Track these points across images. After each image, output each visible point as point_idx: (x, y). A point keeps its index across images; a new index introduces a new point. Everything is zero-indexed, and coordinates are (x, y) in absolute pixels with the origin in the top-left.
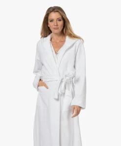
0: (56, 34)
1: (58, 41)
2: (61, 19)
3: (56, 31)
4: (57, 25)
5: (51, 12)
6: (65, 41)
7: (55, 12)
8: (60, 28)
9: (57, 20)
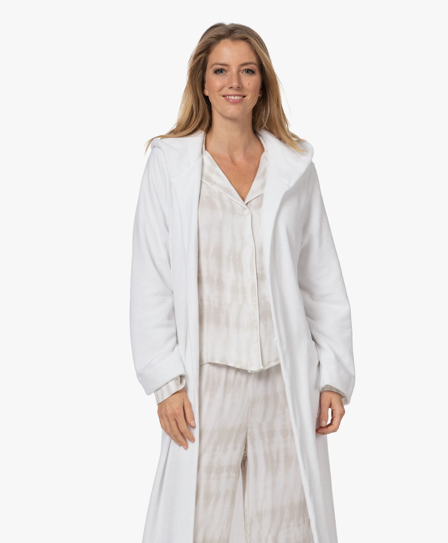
9: (239, 71)
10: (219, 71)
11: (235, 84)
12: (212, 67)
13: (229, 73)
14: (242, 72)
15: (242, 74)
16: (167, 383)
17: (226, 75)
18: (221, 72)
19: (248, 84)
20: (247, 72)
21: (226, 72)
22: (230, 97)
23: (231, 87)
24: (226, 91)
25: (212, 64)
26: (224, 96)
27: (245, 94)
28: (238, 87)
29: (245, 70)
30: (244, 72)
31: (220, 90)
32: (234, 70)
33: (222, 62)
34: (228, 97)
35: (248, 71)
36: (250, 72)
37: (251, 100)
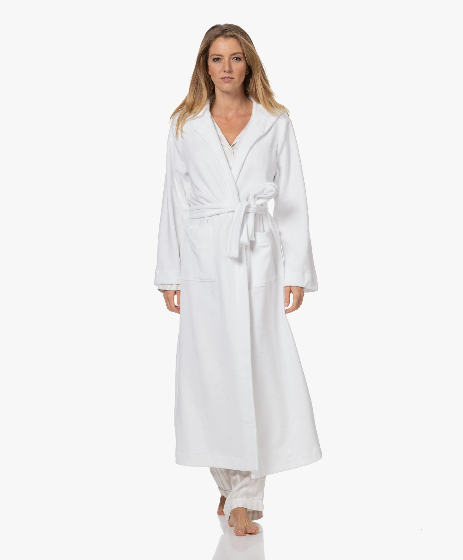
0: (227, 93)
1: (230, 115)
2: (240, 56)
3: (227, 86)
4: (230, 71)
5: (217, 36)
6: (250, 114)
7: (226, 37)
8: (236, 79)
9: (230, 59)
10: (216, 60)
11: (227, 69)
13: (223, 60)
14: (233, 60)
16: (172, 284)
17: (221, 62)
18: (218, 60)
19: (235, 69)
20: (236, 59)
21: (221, 60)
23: (225, 71)
25: (211, 55)
28: (229, 71)
29: (235, 58)
30: (234, 59)
32: (226, 59)
33: (218, 53)
36: (238, 59)
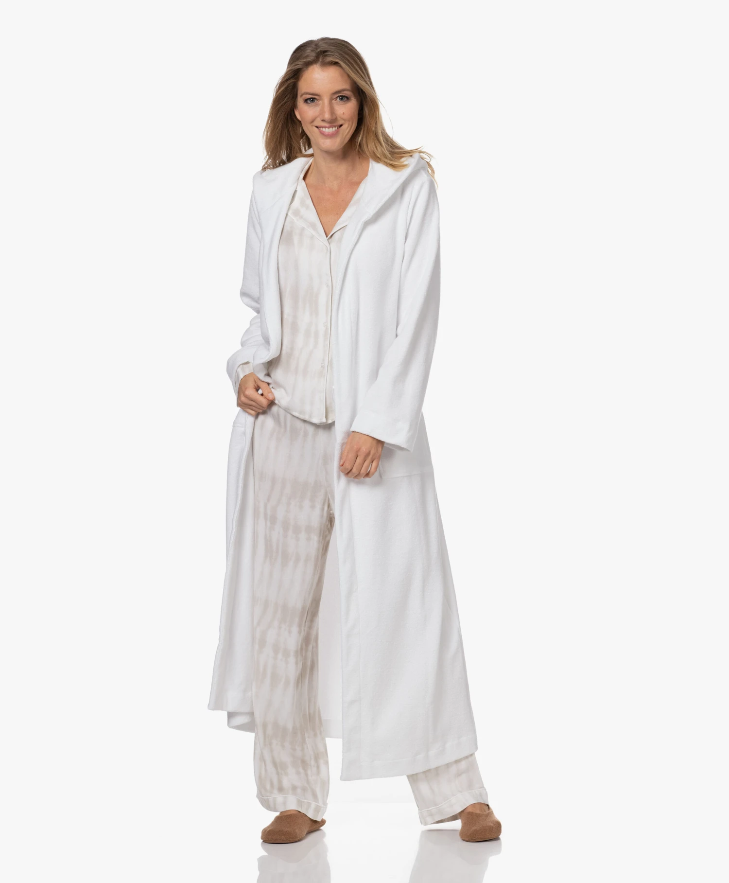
1: (336, 184)
2: (348, 94)
10: (309, 101)
11: (328, 115)
12: (302, 96)
13: (320, 103)
14: (336, 100)
15: (335, 102)
17: (317, 104)
19: (342, 113)
21: (317, 101)
22: (324, 129)
24: (318, 122)
25: (303, 92)
26: (317, 127)
27: (341, 123)
28: (332, 118)
29: (339, 97)
31: (312, 122)
32: (326, 98)
34: (321, 129)
35: (342, 98)
37: (347, 130)
